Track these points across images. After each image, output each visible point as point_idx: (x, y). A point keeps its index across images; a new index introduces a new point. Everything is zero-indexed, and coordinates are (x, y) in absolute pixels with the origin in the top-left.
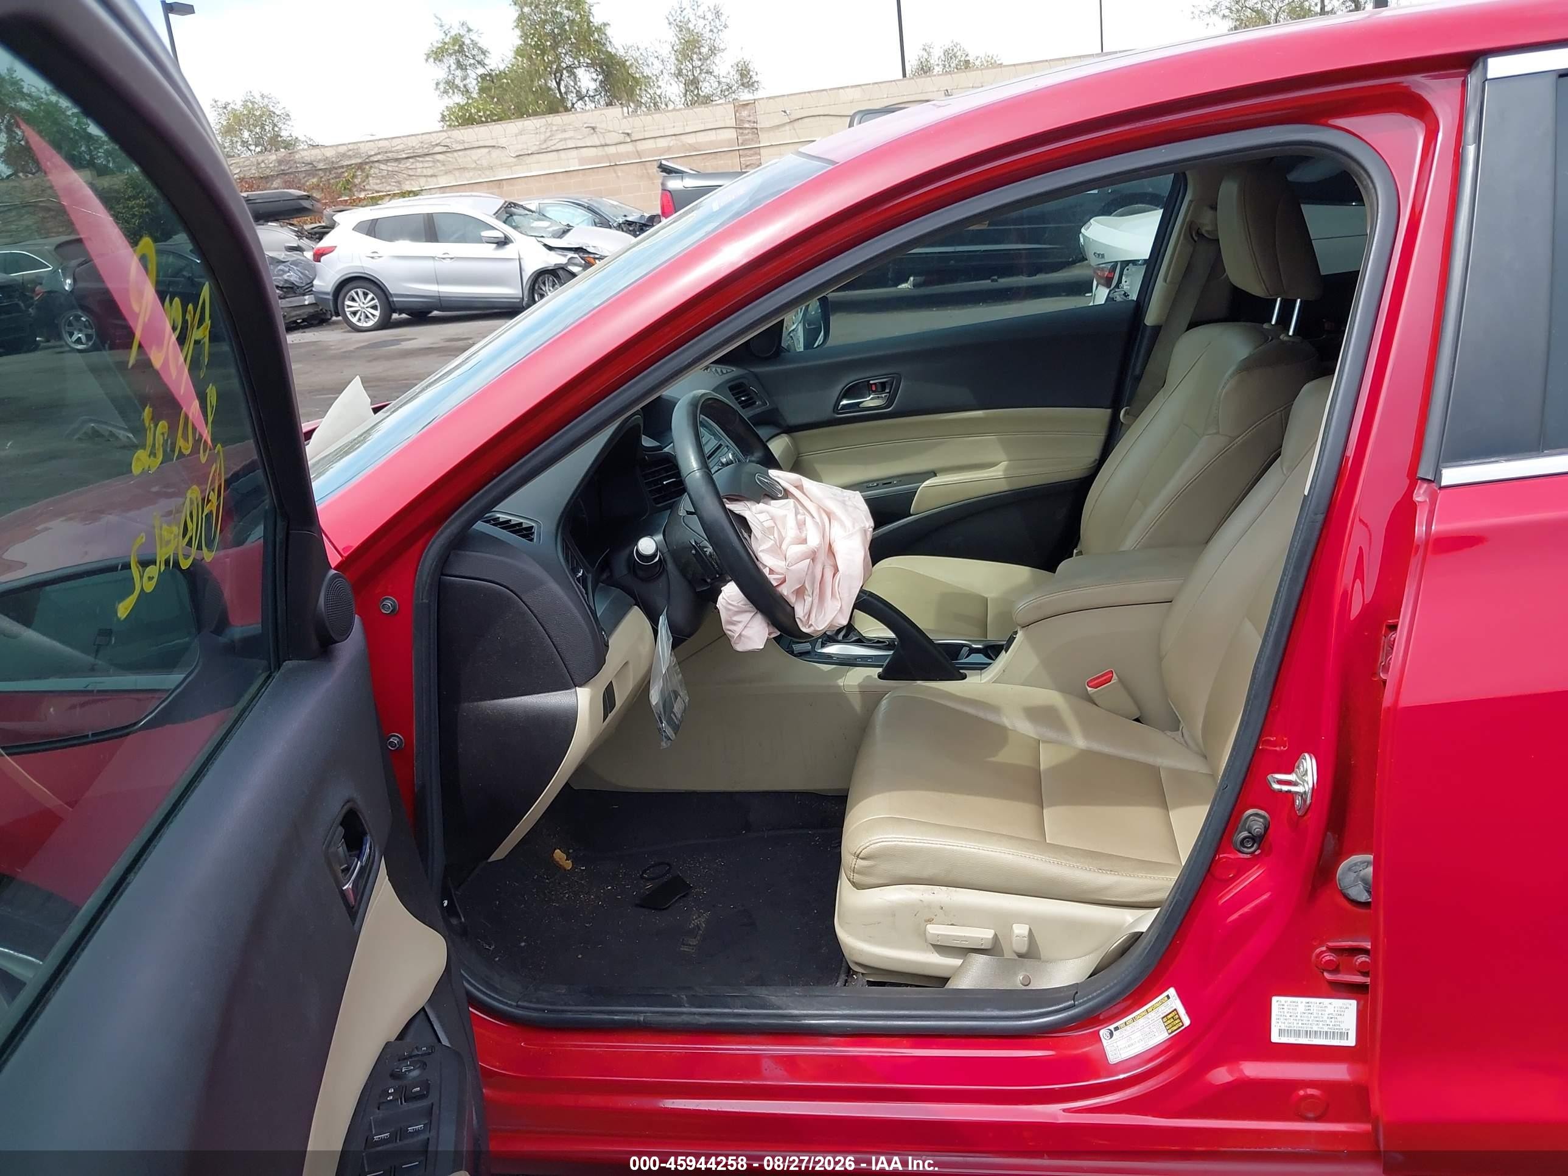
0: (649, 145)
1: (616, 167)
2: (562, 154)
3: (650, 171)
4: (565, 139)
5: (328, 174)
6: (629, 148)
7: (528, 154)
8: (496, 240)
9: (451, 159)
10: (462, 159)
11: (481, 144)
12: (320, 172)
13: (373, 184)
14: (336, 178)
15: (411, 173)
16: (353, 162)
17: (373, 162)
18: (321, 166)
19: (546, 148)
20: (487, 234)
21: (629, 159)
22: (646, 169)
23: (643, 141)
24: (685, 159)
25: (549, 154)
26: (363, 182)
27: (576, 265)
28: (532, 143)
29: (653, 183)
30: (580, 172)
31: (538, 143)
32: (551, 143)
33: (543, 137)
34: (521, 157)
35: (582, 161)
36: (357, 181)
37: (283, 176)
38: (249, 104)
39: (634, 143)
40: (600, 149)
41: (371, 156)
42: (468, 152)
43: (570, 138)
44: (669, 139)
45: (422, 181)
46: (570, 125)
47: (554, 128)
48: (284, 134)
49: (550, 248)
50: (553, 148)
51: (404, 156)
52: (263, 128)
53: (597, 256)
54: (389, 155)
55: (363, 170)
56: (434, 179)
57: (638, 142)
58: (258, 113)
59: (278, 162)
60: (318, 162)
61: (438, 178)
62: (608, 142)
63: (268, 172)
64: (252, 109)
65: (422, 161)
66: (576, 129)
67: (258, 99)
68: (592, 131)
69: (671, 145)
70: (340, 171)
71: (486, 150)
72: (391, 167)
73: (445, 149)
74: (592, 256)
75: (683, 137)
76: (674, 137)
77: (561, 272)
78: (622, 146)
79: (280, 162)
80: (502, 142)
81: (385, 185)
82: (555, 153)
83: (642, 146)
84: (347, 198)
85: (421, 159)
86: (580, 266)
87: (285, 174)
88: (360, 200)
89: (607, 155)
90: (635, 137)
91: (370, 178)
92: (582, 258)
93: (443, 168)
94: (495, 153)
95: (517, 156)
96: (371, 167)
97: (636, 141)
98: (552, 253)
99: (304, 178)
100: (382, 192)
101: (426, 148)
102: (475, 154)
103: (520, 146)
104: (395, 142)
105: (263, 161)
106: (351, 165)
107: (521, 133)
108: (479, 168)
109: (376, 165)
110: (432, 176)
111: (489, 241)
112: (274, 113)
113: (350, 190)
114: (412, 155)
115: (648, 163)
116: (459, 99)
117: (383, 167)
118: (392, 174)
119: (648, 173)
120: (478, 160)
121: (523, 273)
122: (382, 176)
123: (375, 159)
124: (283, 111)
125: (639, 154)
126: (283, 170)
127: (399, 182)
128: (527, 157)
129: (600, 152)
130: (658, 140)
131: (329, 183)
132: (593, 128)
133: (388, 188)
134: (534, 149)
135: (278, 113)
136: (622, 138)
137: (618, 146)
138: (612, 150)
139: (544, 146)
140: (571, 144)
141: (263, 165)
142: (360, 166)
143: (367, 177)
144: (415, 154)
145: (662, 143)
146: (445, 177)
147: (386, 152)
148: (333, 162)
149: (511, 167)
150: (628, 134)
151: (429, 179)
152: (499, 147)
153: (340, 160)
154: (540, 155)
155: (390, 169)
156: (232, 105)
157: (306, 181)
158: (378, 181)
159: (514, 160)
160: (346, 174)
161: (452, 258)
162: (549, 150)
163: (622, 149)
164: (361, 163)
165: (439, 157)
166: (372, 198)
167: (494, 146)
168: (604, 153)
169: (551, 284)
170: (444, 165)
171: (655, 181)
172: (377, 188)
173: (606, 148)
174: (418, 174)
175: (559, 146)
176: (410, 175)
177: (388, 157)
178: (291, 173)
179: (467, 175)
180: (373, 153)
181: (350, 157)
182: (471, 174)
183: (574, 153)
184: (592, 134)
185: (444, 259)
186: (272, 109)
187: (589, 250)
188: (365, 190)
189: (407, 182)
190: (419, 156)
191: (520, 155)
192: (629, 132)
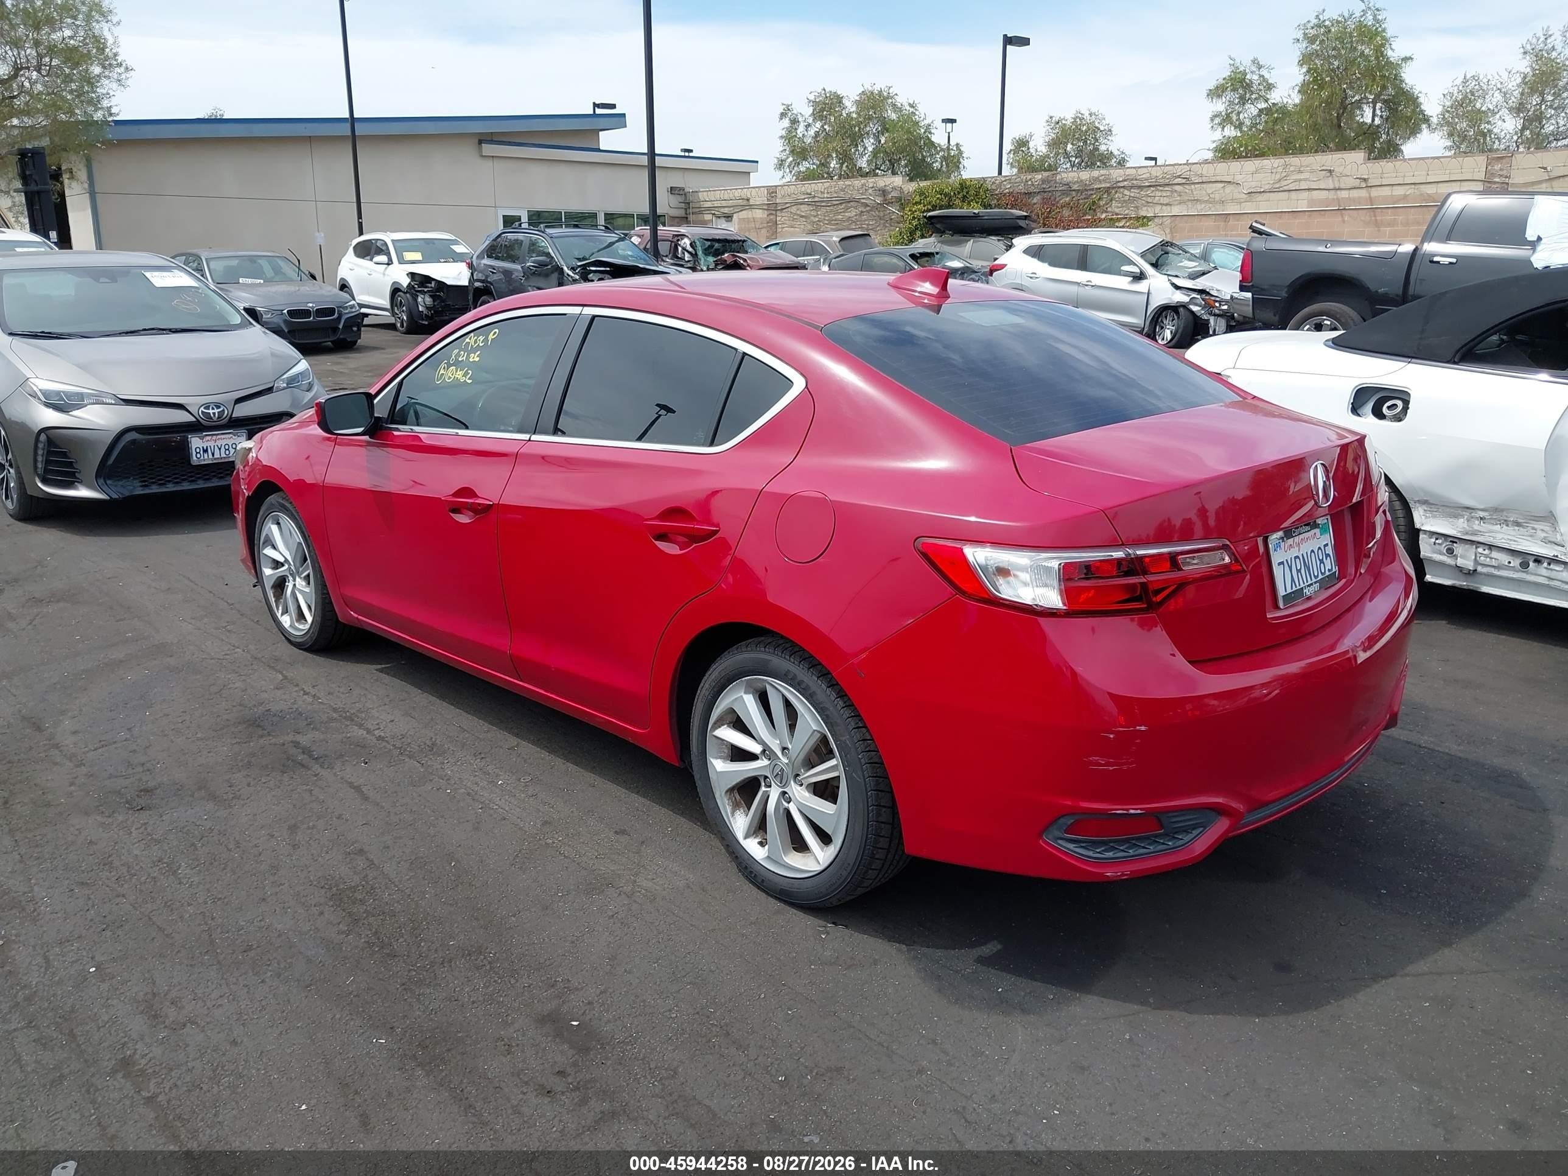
0: (1386, 192)
1: (1344, 212)
2: (1293, 195)
3: (1378, 218)
4: (1300, 180)
5: (1079, 195)
6: (1363, 193)
7: (1260, 192)
8: (1133, 274)
9: (1187, 191)
10: (1198, 191)
11: (1219, 178)
12: (1074, 192)
13: (1115, 207)
14: (1085, 198)
15: (1149, 200)
16: (1103, 186)
17: (1119, 187)
18: (1075, 187)
19: (1278, 188)
20: (1126, 268)
21: (1360, 205)
22: (1375, 216)
23: (1379, 188)
24: (1420, 209)
25: (1280, 193)
26: (1107, 204)
27: (1196, 305)
28: (1266, 180)
29: (1379, 231)
30: (1307, 213)
31: (1272, 182)
32: (1285, 183)
33: (1278, 177)
34: (1253, 194)
35: (1310, 205)
36: (1102, 203)
37: (1043, 193)
38: (1078, 120)
39: (1370, 189)
40: (1333, 192)
41: (1119, 182)
42: (1204, 186)
43: (1305, 180)
44: (1408, 187)
45: (1158, 209)
46: (1307, 167)
47: (1292, 169)
48: (1103, 148)
49: (1177, 287)
50: (1286, 188)
51: (1147, 184)
52: (1085, 142)
53: (1218, 299)
54: (1135, 182)
55: (1109, 194)
56: (1168, 208)
57: (1373, 189)
58: (1084, 128)
59: (1042, 181)
60: (1074, 184)
61: (1173, 207)
62: (1342, 186)
63: (1032, 189)
64: (1080, 124)
65: (1161, 190)
66: (1312, 171)
67: (1086, 115)
68: (1329, 174)
69: (1407, 193)
70: (1090, 193)
71: (1222, 185)
72: (1134, 193)
73: (1184, 181)
74: (1213, 298)
75: (1422, 186)
76: (1413, 186)
77: (1181, 310)
78: (1355, 191)
79: (1043, 181)
80: (1238, 178)
81: (1125, 209)
82: (1285, 193)
83: (1375, 192)
84: (1090, 217)
85: (1161, 188)
86: (1200, 306)
87: (1045, 192)
88: (1100, 220)
89: (1338, 199)
90: (1371, 183)
91: (1114, 202)
92: (1203, 300)
93: (1179, 198)
94: (1229, 189)
95: (1249, 193)
96: (1116, 192)
97: (1371, 187)
98: (1178, 292)
99: (1059, 196)
100: (1121, 215)
101: (1168, 179)
102: (1210, 188)
103: (1254, 184)
104: (1140, 171)
105: (1030, 179)
106: (1100, 189)
107: (1256, 172)
108: (1211, 202)
109: (1122, 190)
110: (1167, 205)
111: (1127, 274)
112: (1099, 129)
113: (1095, 210)
114: (1154, 184)
115: (1379, 210)
116: (1230, 132)
117: (1126, 192)
118: (1132, 199)
119: (1376, 220)
120: (1212, 193)
121: (1149, 307)
122: (1124, 201)
123: (1121, 184)
124: (1106, 128)
125: (1371, 200)
126: (1044, 189)
127: (1137, 207)
128: (1258, 195)
129: (1331, 195)
130: (1395, 188)
131: (1078, 203)
132: (1330, 171)
133: (1126, 212)
134: (1267, 187)
135: (1102, 128)
136: (1357, 183)
137: (1351, 191)
138: (1344, 194)
139: (1277, 186)
140: (1304, 185)
141: (1030, 183)
142: (1107, 190)
143: (1111, 200)
144: (1157, 184)
145: (1399, 191)
146: (1179, 206)
147: (1132, 180)
148: (1086, 184)
149: (1241, 203)
150: (1365, 180)
151: (1164, 207)
152: (1234, 183)
153: (1092, 184)
154: (1272, 194)
155: (1132, 195)
156: (1064, 122)
157: (1060, 200)
158: (1120, 205)
159: (1246, 196)
160: (1094, 196)
161: (1093, 286)
162: (1281, 189)
163: (1355, 194)
164: (1108, 188)
165: (1177, 188)
166: (1111, 219)
167: (1230, 182)
168: (1335, 197)
169: (1171, 319)
170: (1180, 196)
171: (1382, 229)
172: (1117, 211)
173: (1339, 192)
174: (1155, 202)
175: (1292, 187)
176: (1148, 202)
177: (1133, 184)
178: (1049, 192)
179: (1199, 207)
180: (1121, 179)
181: (1100, 182)
182: (1203, 206)
183: (1306, 194)
184: (1328, 177)
185: (1087, 285)
186: (1097, 125)
187: (1212, 292)
188: (1106, 212)
189: (1145, 208)
190: (1160, 186)
191: (1252, 192)
192: (1366, 177)
